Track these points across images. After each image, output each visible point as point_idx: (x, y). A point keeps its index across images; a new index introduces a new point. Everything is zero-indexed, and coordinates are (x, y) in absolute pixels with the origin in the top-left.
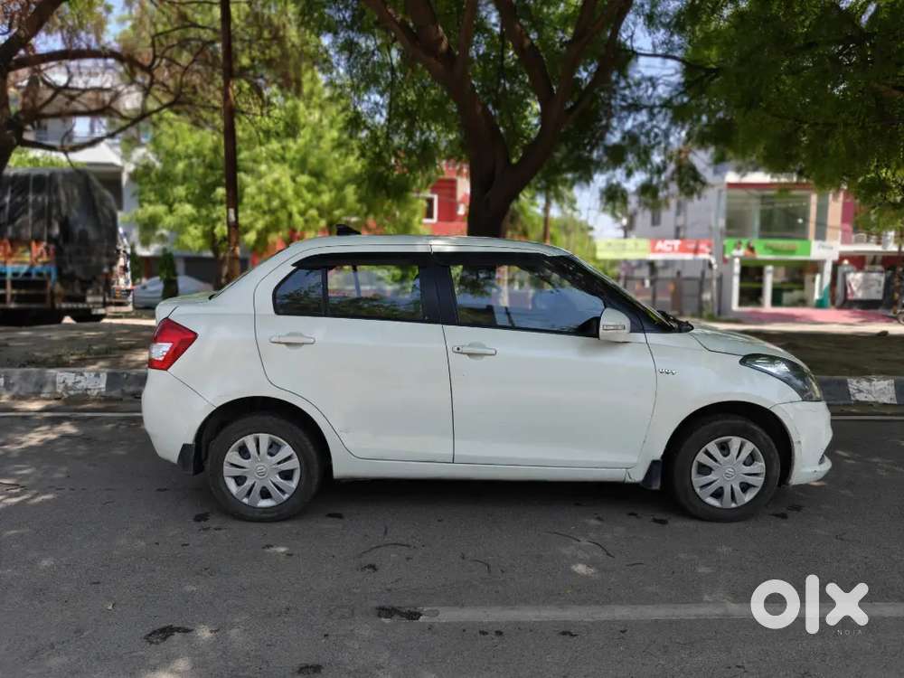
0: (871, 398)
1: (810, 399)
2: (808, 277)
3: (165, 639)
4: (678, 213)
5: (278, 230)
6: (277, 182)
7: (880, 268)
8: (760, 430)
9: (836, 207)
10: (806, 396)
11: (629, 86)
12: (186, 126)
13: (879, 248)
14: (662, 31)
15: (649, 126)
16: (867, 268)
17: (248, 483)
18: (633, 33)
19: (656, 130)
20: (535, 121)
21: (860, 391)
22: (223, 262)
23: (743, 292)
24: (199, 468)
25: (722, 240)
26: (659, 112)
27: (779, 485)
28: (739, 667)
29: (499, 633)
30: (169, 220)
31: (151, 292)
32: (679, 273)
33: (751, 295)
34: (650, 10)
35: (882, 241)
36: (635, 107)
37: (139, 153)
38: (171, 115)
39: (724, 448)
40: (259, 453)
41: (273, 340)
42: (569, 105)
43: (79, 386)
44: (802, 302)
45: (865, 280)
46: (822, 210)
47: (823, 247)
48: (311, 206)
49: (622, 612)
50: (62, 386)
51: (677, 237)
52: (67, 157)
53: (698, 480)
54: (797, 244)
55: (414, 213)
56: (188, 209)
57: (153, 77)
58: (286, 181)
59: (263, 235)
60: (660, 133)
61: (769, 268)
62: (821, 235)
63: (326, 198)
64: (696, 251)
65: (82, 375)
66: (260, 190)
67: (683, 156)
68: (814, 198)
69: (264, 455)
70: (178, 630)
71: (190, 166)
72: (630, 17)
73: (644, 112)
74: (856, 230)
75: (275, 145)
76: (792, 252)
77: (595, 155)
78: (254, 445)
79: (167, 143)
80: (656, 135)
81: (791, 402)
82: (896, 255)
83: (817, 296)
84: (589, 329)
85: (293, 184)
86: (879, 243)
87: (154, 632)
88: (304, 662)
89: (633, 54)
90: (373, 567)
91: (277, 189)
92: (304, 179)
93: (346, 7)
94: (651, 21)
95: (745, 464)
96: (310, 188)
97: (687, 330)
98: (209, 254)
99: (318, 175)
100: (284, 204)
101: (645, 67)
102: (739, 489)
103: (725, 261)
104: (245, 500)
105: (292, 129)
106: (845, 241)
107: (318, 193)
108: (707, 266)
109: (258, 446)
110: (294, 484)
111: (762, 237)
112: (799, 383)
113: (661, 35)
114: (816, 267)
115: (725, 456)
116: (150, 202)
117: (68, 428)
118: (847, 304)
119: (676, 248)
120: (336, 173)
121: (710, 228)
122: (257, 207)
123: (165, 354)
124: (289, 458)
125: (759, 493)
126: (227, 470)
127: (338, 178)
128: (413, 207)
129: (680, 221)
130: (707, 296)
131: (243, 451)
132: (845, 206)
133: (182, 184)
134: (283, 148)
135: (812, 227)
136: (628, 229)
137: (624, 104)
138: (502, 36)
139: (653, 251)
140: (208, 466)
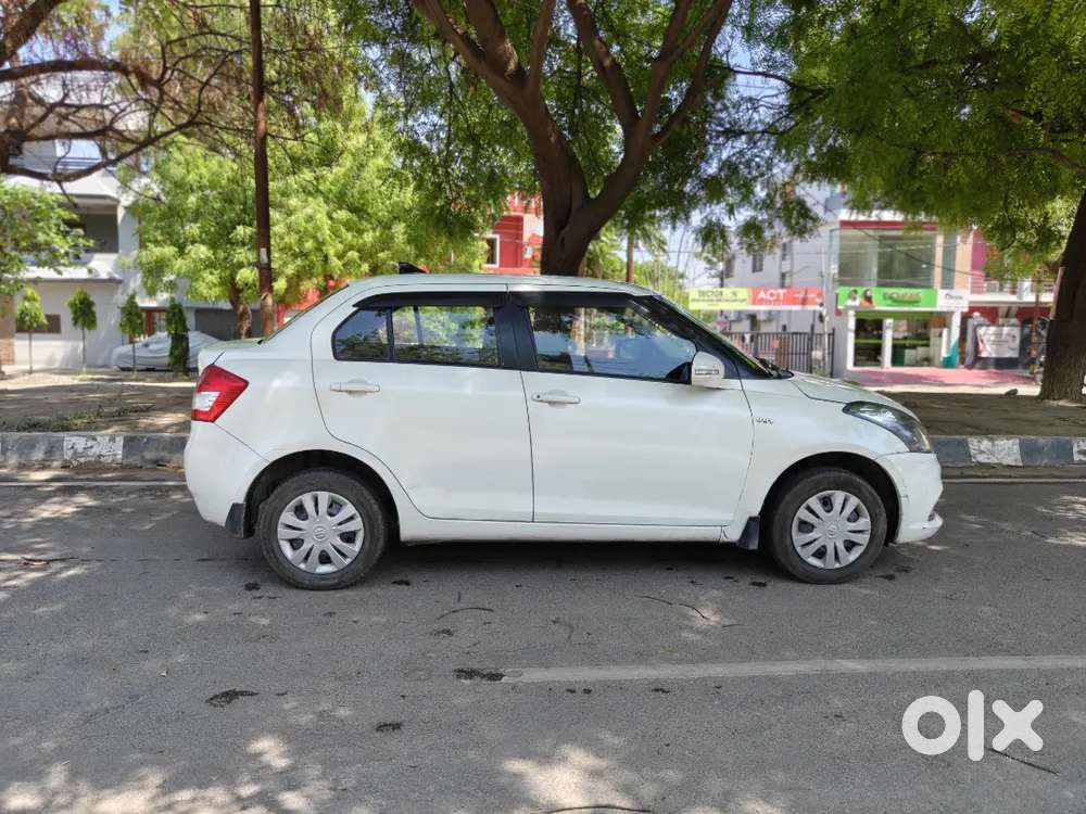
0: (994, 460)
1: (919, 450)
2: (933, 332)
3: (229, 702)
4: (783, 257)
5: (311, 276)
6: (310, 218)
7: (1014, 321)
8: (865, 484)
9: (965, 250)
10: (914, 447)
11: (726, 108)
12: (200, 151)
13: (1013, 298)
14: (763, 46)
15: (749, 155)
16: (1001, 321)
17: (306, 547)
18: (730, 47)
19: (757, 159)
20: (616, 148)
21: (982, 452)
22: (243, 315)
23: (858, 350)
24: (250, 532)
25: (834, 288)
26: (760, 139)
27: (886, 544)
28: (837, 716)
29: (588, 691)
30: (179, 263)
31: (155, 352)
32: (784, 327)
33: (869, 353)
34: (749, 21)
35: (1018, 290)
36: (732, 133)
37: (140, 183)
38: (182, 138)
39: (827, 503)
40: (317, 513)
41: (334, 387)
42: (657, 128)
43: (91, 452)
44: (928, 361)
45: (999, 335)
46: (950, 253)
47: (951, 297)
48: (351, 248)
49: (717, 670)
50: (71, 452)
51: (783, 286)
52: (62, 188)
53: (798, 539)
54: (921, 292)
55: (473, 256)
56: (203, 251)
57: (162, 92)
58: (321, 218)
59: (295, 282)
60: (762, 163)
61: (888, 322)
62: (947, 283)
63: (369, 237)
64: (804, 302)
65: (94, 439)
66: (289, 227)
67: (788, 189)
68: (940, 240)
69: (323, 515)
70: (243, 693)
71: (205, 200)
72: (727, 29)
73: (744, 138)
74: (987, 277)
75: (307, 175)
76: (915, 302)
77: (687, 188)
78: (313, 504)
79: (177, 172)
80: (758, 166)
81: (898, 453)
82: (1033, 305)
83: (944, 354)
84: (680, 375)
85: (329, 222)
86: (1013, 293)
87: (216, 696)
88: (382, 721)
89: (729, 71)
90: (449, 632)
91: (310, 227)
92: (343, 215)
93: (396, 14)
94: (750, 33)
95: (849, 520)
96: (349, 226)
97: (786, 377)
98: (226, 305)
99: (358, 210)
100: (320, 245)
101: (743, 86)
102: (843, 548)
103: (838, 313)
104: (302, 566)
105: (329, 155)
106: (976, 289)
107: (360, 232)
108: (817, 320)
109: (316, 505)
110: (357, 546)
111: (881, 285)
112: (908, 434)
113: (761, 51)
114: (942, 320)
115: (829, 511)
116: (157, 243)
117: (84, 500)
118: (978, 362)
119: (781, 297)
120: (381, 210)
121: (821, 275)
122: (286, 249)
123: (211, 404)
124: (352, 518)
125: (863, 553)
126: (282, 533)
127: (383, 214)
128: (473, 249)
129: (786, 267)
130: (817, 354)
131: (300, 511)
132: (976, 248)
133: (195, 221)
134: (317, 179)
135: (938, 272)
136: (724, 276)
137: (720, 129)
138: (578, 49)
139: (756, 301)
140: (260, 528)
